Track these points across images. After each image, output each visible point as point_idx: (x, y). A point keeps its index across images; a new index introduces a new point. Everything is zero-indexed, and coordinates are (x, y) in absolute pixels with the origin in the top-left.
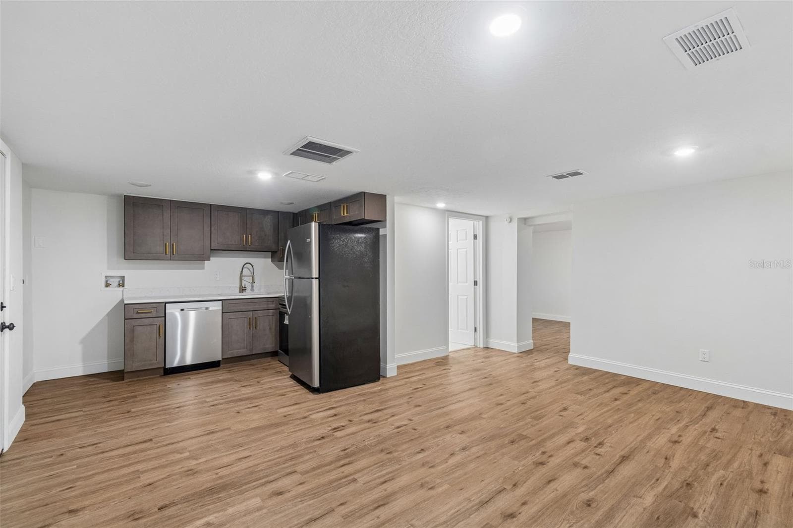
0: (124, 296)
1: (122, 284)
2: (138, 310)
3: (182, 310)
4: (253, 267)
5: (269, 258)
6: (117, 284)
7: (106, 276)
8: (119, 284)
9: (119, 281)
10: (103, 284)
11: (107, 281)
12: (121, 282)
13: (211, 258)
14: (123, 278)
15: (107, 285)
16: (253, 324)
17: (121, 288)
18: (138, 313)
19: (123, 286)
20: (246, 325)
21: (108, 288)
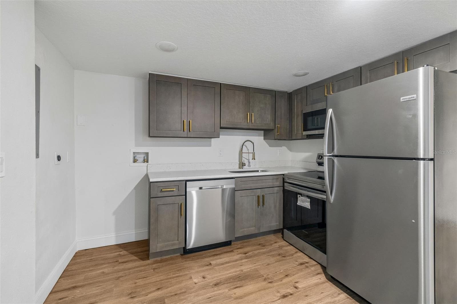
0: (148, 171)
1: (146, 160)
2: (162, 188)
3: (201, 188)
4: (253, 144)
5: (262, 136)
6: (142, 159)
7: (134, 153)
8: (144, 160)
9: (144, 157)
10: (132, 160)
11: (134, 157)
12: (146, 158)
13: (220, 136)
14: (147, 154)
15: (135, 161)
16: (261, 201)
17: (146, 164)
18: (161, 191)
19: (147, 162)
20: (255, 203)
21: (135, 164)
